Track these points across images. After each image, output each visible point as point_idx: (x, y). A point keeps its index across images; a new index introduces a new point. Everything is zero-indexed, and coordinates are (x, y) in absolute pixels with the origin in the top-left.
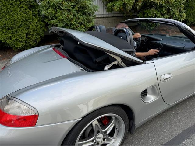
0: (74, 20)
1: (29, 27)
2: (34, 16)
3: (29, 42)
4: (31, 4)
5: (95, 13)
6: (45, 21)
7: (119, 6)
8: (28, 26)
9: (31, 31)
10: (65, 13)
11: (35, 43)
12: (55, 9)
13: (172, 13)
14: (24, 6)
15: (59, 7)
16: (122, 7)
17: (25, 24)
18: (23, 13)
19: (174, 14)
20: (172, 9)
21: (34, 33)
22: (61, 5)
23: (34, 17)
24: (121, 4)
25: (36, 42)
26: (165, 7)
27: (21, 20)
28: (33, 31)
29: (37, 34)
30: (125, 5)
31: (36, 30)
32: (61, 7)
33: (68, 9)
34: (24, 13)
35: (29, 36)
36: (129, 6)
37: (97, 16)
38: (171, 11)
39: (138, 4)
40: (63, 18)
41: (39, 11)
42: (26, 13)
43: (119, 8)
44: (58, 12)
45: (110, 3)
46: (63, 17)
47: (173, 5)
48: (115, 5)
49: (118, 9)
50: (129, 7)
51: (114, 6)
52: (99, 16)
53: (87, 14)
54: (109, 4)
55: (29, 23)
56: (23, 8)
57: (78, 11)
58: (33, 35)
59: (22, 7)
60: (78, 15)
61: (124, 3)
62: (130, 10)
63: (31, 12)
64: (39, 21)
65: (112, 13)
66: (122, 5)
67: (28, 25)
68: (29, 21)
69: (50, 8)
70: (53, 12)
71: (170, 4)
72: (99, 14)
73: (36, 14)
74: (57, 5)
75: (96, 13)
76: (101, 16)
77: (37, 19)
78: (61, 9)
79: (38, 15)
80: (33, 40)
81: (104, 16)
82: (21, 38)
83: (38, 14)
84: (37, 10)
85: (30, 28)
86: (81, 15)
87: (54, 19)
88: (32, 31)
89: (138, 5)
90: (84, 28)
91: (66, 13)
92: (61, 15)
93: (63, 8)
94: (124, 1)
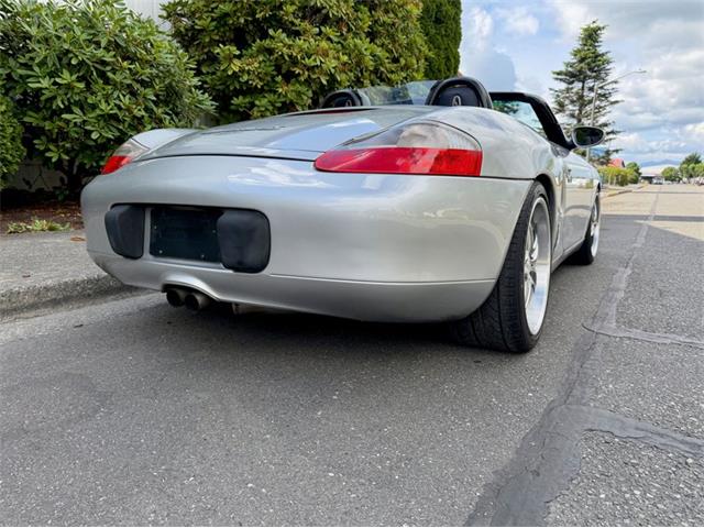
0: (149, 126)
7: (271, 108)
10: (122, 97)
12: (83, 78)
15: (102, 75)
22: (108, 68)
32: (109, 74)
33: (131, 86)
40: (113, 112)
44: (95, 88)
45: (241, 98)
46: (113, 109)
48: (257, 102)
54: (237, 101)
60: (159, 111)
61: (283, 100)
66: (279, 105)
69: (64, 71)
70: (80, 86)
74: (96, 68)
78: (107, 81)
87: (76, 110)
91: (124, 96)
92: (106, 101)
93: (118, 78)
94: (286, 96)
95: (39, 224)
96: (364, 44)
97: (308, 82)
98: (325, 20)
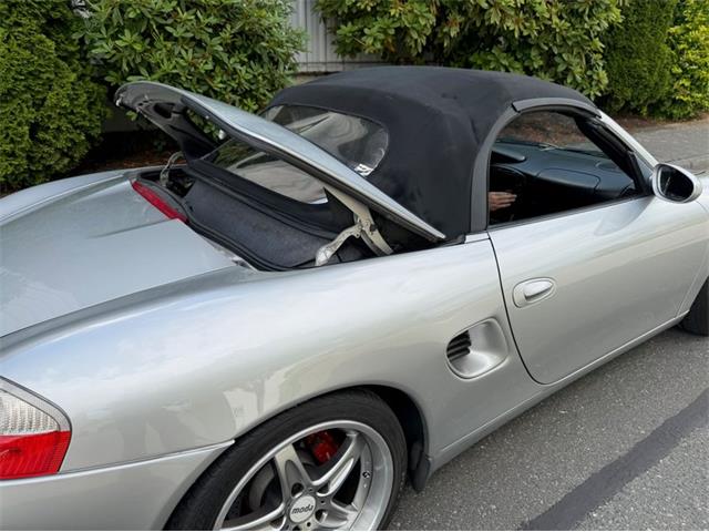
0: (219, 79)
1: (44, 99)
2: (64, 59)
3: (42, 157)
4: (53, 14)
5: (296, 56)
6: (107, 79)
7: (382, 36)
8: (40, 97)
9: (49, 117)
10: (183, 52)
11: (66, 161)
12: (146, 35)
13: (561, 68)
14: (24, 21)
15: (161, 27)
16: (390, 40)
17: (28, 88)
18: (19, 45)
19: (567, 70)
20: (560, 55)
21: (64, 124)
22: (170, 21)
23: (62, 63)
24: (389, 28)
25: (72, 158)
26: (538, 47)
27: (13, 73)
28: (59, 114)
29: (76, 128)
30: (402, 32)
31: (72, 113)
32: (169, 29)
33: (193, 39)
34: (26, 48)
35: (41, 135)
36: (415, 36)
37: (301, 69)
38: (557, 59)
39: (445, 30)
40: (174, 71)
41: (82, 41)
42: (30, 47)
43: (382, 43)
44: (158, 45)
45: (350, 24)
46: (175, 67)
47: (564, 39)
48: (366, 31)
49: (378, 46)
50: (416, 41)
51: (364, 34)
52: (311, 70)
53: (266, 59)
54: (346, 29)
55: (43, 85)
56: (20, 29)
57: (231, 49)
58: (59, 129)
59: (17, 24)
60: (232, 62)
61: (397, 25)
62: (420, 50)
63: (50, 43)
64: (81, 77)
65: (357, 59)
66: (392, 32)
67: (39, 92)
68: (45, 76)
69: (126, 31)
70: (138, 47)
71: (555, 37)
72: (310, 60)
73: (73, 54)
74: (156, 23)
75: (299, 57)
76: (316, 70)
77: (74, 71)
78: (169, 37)
79: (78, 56)
80: (57, 149)
81: (329, 70)
82: (12, 141)
83: (79, 51)
84: (75, 36)
85: (48, 103)
86: (243, 64)
87: (143, 71)
88: (54, 115)
89: (448, 34)
90: (255, 107)
91: (186, 51)
92: (169, 60)
93: (178, 32)
94: (400, 19)
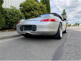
95: (7, 31)
96: (41, 12)
97: (35, 16)
98: (37, 9)
